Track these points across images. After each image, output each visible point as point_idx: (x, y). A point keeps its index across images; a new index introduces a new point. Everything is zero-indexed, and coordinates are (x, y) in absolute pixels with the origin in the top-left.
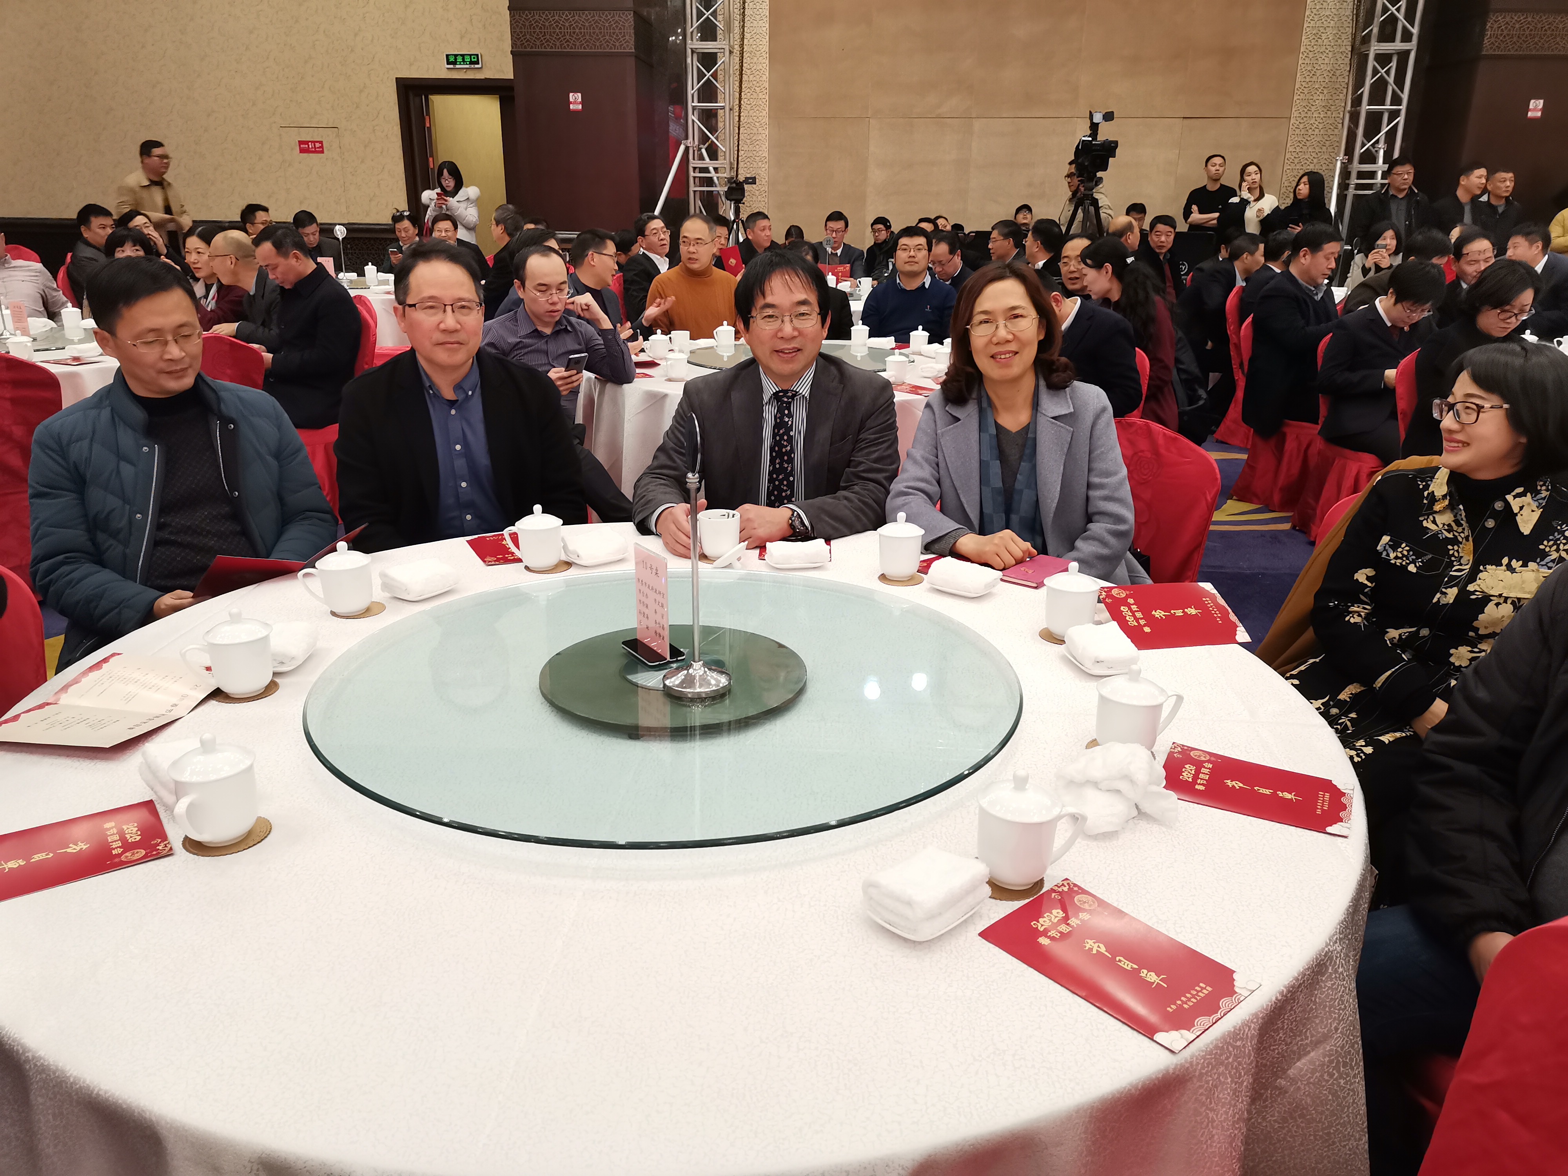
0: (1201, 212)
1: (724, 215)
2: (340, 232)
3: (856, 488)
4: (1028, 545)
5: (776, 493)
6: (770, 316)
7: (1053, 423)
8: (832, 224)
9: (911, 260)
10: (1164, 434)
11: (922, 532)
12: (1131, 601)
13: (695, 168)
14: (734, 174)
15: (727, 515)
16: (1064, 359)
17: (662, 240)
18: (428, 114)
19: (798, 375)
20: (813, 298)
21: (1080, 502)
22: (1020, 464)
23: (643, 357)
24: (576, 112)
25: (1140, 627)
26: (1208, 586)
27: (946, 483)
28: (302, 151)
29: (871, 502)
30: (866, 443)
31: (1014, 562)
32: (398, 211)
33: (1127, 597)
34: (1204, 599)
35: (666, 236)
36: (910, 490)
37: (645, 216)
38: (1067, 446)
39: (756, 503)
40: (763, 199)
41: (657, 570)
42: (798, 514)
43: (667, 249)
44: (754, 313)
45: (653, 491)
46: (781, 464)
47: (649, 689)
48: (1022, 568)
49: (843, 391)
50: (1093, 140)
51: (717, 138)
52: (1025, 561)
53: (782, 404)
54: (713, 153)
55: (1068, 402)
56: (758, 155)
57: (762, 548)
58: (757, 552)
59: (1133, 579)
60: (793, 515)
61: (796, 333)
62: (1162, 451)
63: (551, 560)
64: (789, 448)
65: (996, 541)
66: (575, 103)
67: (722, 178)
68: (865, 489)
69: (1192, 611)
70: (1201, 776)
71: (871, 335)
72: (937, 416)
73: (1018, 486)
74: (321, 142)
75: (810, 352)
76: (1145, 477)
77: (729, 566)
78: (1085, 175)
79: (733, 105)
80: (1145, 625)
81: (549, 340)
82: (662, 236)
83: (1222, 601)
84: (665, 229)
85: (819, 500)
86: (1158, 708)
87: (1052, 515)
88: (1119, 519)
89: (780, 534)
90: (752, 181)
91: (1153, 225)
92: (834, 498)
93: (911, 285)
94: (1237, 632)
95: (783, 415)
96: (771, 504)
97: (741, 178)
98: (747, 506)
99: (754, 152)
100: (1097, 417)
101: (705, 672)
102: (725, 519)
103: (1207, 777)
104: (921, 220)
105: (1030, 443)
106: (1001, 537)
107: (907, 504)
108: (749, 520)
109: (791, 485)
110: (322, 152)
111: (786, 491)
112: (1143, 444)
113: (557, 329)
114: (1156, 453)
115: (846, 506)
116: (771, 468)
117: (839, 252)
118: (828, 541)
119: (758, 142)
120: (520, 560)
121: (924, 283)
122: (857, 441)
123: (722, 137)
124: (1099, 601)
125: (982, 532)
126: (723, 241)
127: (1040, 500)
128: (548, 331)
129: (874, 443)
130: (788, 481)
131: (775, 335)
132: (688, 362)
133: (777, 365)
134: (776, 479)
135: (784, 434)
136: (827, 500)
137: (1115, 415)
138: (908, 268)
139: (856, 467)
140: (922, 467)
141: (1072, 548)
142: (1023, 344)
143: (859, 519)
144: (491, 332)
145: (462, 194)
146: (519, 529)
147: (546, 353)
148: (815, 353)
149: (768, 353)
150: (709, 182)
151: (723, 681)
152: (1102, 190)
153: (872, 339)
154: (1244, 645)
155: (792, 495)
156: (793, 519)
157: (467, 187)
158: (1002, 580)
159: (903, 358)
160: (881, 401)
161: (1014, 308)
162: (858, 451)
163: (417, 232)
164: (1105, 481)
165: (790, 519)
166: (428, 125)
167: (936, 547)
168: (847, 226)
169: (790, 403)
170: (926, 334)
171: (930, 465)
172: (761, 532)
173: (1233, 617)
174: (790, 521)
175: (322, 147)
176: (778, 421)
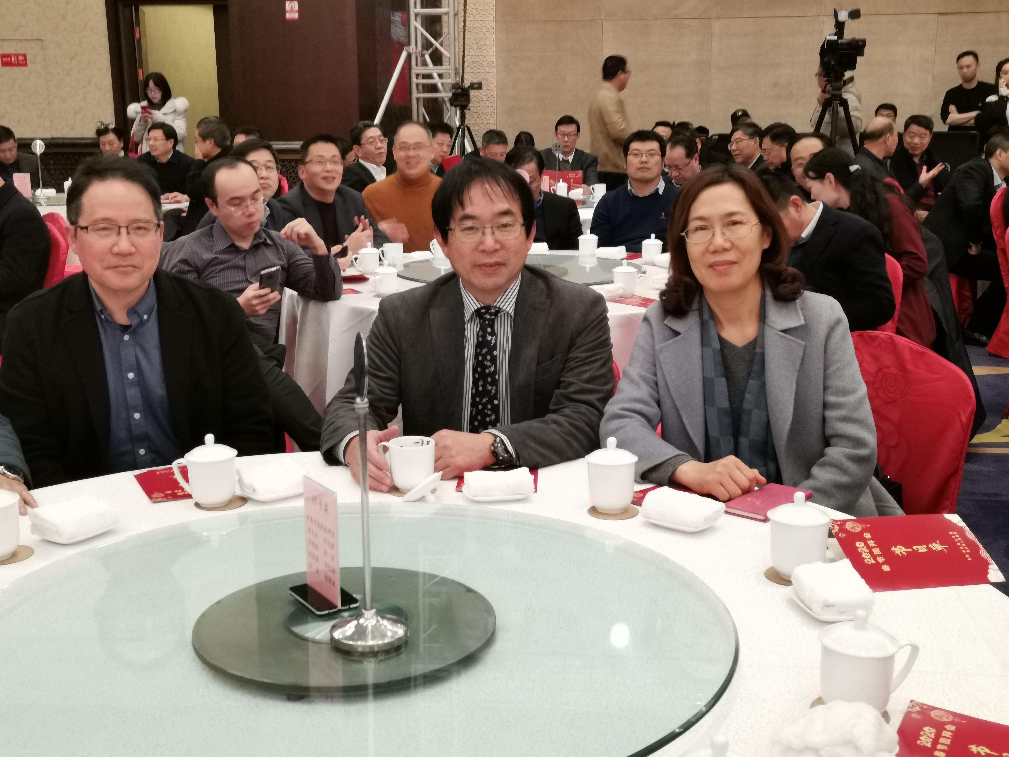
0: (960, 111)
1: (449, 123)
2: (39, 147)
3: (567, 411)
4: (755, 472)
5: (479, 418)
6: (470, 229)
7: (782, 337)
8: (563, 128)
9: (643, 165)
10: (911, 349)
11: (635, 459)
12: (867, 535)
13: (417, 75)
14: (459, 79)
15: (421, 442)
16: (791, 270)
17: (379, 148)
18: (138, 24)
19: (502, 289)
20: (516, 208)
21: (816, 424)
22: (748, 381)
23: (350, 272)
24: (292, 21)
25: (878, 565)
26: (955, 519)
27: (667, 404)
28: (5, 64)
29: (582, 425)
30: (578, 362)
31: (740, 492)
32: (103, 124)
33: (863, 531)
34: (951, 533)
35: (383, 145)
36: (626, 413)
37: (361, 124)
38: (799, 361)
39: (458, 428)
40: (491, 105)
41: (326, 506)
42: (502, 441)
43: (384, 159)
44: (452, 225)
45: (343, 416)
46: (484, 386)
47: (315, 642)
48: (749, 499)
49: (551, 306)
50: (839, 38)
51: (441, 44)
52: (753, 490)
53: (484, 321)
54: (437, 59)
55: (798, 314)
56: (485, 60)
57: (460, 479)
58: (455, 483)
59: (882, 510)
60: (495, 441)
61: (498, 246)
62: (910, 367)
63: (224, 495)
64: (492, 369)
65: (719, 469)
66: (292, 11)
67: (447, 84)
68: (576, 412)
69: (937, 547)
70: (942, 740)
71: (601, 244)
72: (655, 330)
73: (747, 406)
74: (25, 56)
75: (515, 264)
76: (892, 396)
77: (422, 499)
78: (832, 75)
79: (458, 10)
80: (884, 563)
81: (247, 256)
82: (379, 144)
83: (971, 536)
84: (382, 138)
85: (525, 425)
86: (888, 661)
87: (785, 438)
88: (859, 443)
89: (482, 463)
90: (479, 86)
91: (907, 125)
92: (542, 422)
93: (645, 192)
94: (990, 571)
95: (485, 333)
96: (474, 430)
97: (467, 84)
98: (444, 433)
99: (481, 57)
100: (832, 329)
101: (378, 621)
102: (419, 447)
103: (948, 742)
104: (658, 124)
105: (758, 358)
106: (724, 465)
107: (622, 427)
108: (445, 447)
109: (495, 409)
110: (25, 65)
111: (490, 415)
112: (888, 360)
113: (256, 242)
114: (904, 370)
115: (554, 431)
116: (474, 391)
117: (570, 158)
118: (534, 470)
119: (485, 47)
120: (189, 496)
121: (658, 189)
122: (567, 360)
123: (446, 43)
124: (831, 535)
125: (708, 458)
126: (445, 148)
127: (772, 422)
128: (245, 245)
129: (586, 362)
130: (493, 404)
131: (476, 249)
132: (399, 276)
133: (479, 279)
134: (480, 403)
135: (487, 354)
136: (534, 424)
137: (853, 328)
138: (640, 175)
139: (566, 388)
140: (638, 386)
141: (808, 476)
142: (744, 253)
143: (570, 445)
144: (185, 248)
145: (169, 105)
146: (188, 461)
147: (244, 269)
148: (519, 266)
149: (469, 267)
150: (434, 88)
151: (400, 631)
152: (852, 89)
153: (602, 249)
154: (998, 586)
155: (497, 420)
156: (496, 445)
157: (175, 98)
158: (726, 512)
159: (632, 269)
160: (593, 316)
161: (731, 214)
162: (568, 372)
163: (122, 145)
164: (842, 399)
165: (493, 445)
166: (137, 36)
167: (654, 475)
168: (578, 129)
169: (493, 320)
170: (659, 243)
171: (648, 383)
172: (460, 460)
173: (984, 553)
174: (493, 448)
175: (25, 60)
176: (481, 339)
